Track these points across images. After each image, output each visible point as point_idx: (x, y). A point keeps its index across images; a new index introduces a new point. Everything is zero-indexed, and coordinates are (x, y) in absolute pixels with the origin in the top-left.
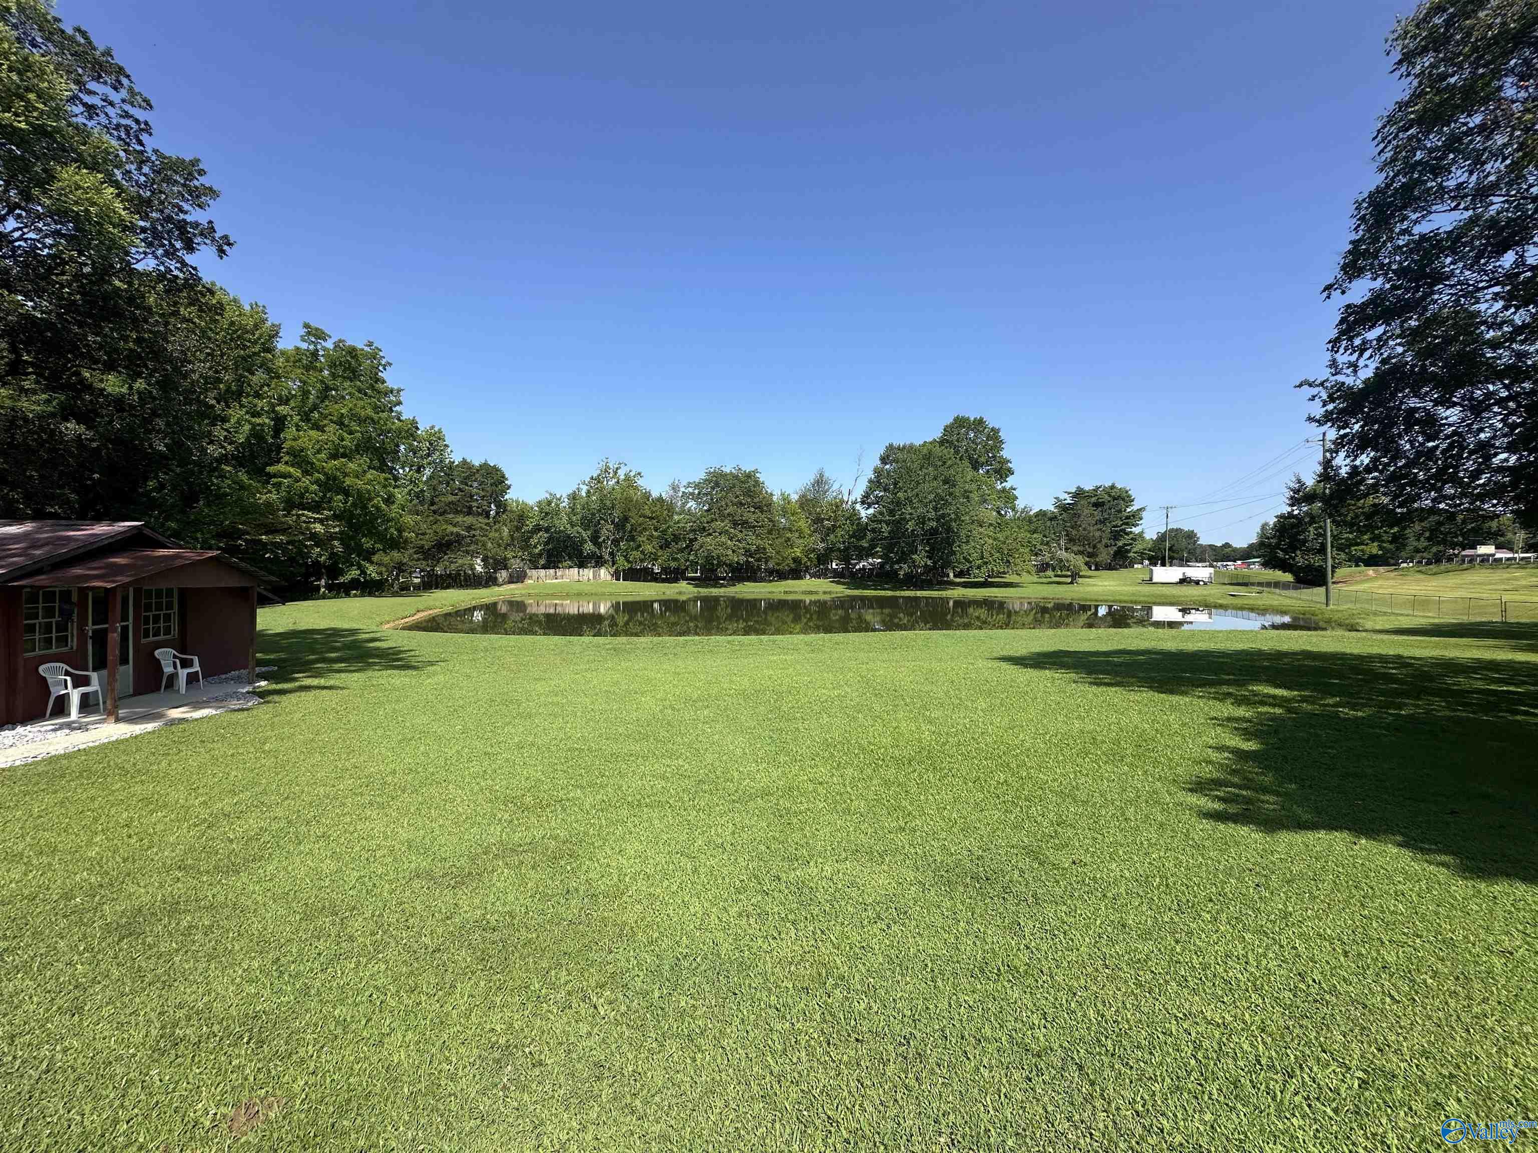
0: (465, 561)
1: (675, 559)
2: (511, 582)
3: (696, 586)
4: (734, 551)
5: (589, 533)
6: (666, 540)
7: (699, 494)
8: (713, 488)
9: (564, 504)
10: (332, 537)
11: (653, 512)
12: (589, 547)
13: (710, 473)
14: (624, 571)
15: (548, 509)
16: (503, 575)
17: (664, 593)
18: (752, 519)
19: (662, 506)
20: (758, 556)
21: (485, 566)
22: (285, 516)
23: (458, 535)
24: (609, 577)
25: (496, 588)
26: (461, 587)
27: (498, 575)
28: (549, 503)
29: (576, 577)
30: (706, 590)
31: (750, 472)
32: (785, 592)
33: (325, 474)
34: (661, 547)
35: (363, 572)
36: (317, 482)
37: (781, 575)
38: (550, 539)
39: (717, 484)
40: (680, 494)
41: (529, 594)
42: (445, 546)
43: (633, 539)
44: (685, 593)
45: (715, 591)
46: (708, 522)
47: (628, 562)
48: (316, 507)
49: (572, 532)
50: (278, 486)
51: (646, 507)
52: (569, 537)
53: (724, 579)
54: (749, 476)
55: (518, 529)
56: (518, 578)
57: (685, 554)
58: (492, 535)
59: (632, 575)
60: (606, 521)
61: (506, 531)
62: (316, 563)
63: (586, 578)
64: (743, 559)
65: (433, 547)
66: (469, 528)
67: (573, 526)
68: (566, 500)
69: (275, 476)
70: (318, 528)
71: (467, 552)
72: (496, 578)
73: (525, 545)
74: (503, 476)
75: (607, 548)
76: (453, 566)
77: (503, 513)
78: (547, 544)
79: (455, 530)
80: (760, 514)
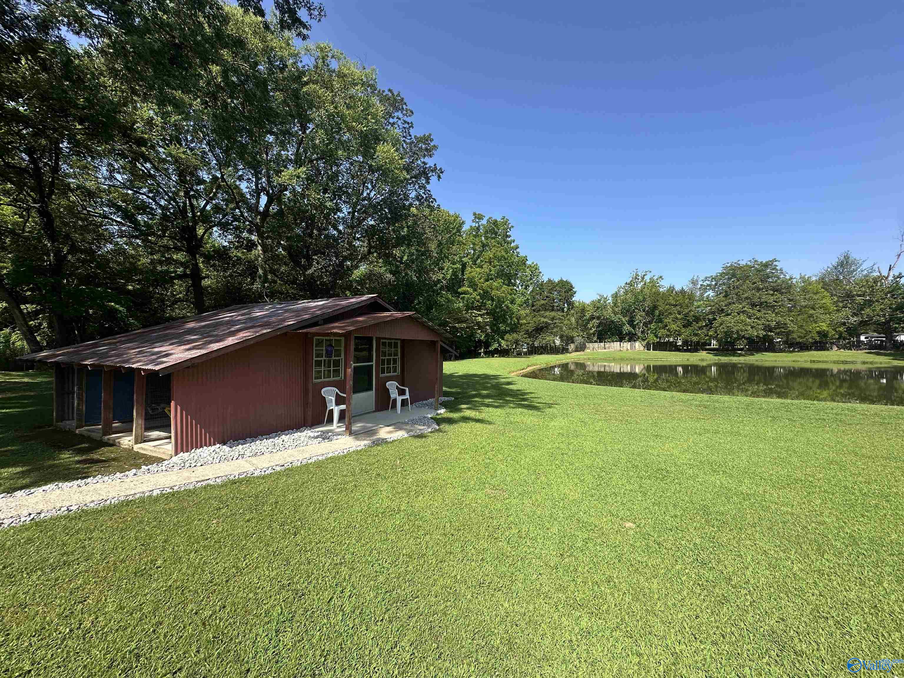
0: (551, 338)
1: (696, 335)
2: (577, 350)
3: (716, 355)
4: (752, 327)
5: (627, 319)
6: (688, 320)
7: (716, 284)
8: (729, 279)
9: (609, 301)
10: (486, 324)
11: (677, 301)
12: (627, 328)
13: (727, 267)
14: (653, 343)
15: (598, 305)
16: (572, 347)
17: (688, 360)
18: (771, 299)
19: (684, 296)
20: (778, 330)
21: (562, 341)
22: (466, 314)
23: (546, 323)
24: (642, 348)
25: (568, 355)
26: (548, 353)
27: (569, 347)
28: (599, 301)
29: (618, 348)
30: (726, 358)
31: (767, 262)
32: (811, 361)
33: (483, 290)
34: (684, 326)
35: (500, 345)
36: (479, 294)
37: (803, 347)
38: (600, 324)
39: (734, 275)
40: (699, 286)
41: (589, 359)
42: (540, 329)
43: (661, 321)
44: (706, 360)
45: (734, 359)
46: (726, 306)
47: (656, 336)
48: (479, 309)
49: (615, 318)
50: (463, 298)
51: (671, 298)
52: (612, 322)
53: (741, 350)
54: (766, 265)
55: (581, 317)
56: (581, 348)
57: (705, 330)
58: (565, 322)
59: (660, 346)
60: (640, 310)
61: (573, 320)
62: (480, 341)
63: (625, 348)
64: (762, 333)
65: (533, 330)
66: (553, 319)
67: (615, 315)
68: (610, 298)
69: (462, 294)
70: (480, 319)
71: (551, 333)
72: (568, 349)
73: (585, 327)
74: (572, 286)
75: (639, 328)
76: (544, 342)
77: (572, 308)
78: (598, 327)
79: (545, 320)
80: (779, 295)
